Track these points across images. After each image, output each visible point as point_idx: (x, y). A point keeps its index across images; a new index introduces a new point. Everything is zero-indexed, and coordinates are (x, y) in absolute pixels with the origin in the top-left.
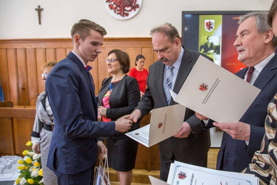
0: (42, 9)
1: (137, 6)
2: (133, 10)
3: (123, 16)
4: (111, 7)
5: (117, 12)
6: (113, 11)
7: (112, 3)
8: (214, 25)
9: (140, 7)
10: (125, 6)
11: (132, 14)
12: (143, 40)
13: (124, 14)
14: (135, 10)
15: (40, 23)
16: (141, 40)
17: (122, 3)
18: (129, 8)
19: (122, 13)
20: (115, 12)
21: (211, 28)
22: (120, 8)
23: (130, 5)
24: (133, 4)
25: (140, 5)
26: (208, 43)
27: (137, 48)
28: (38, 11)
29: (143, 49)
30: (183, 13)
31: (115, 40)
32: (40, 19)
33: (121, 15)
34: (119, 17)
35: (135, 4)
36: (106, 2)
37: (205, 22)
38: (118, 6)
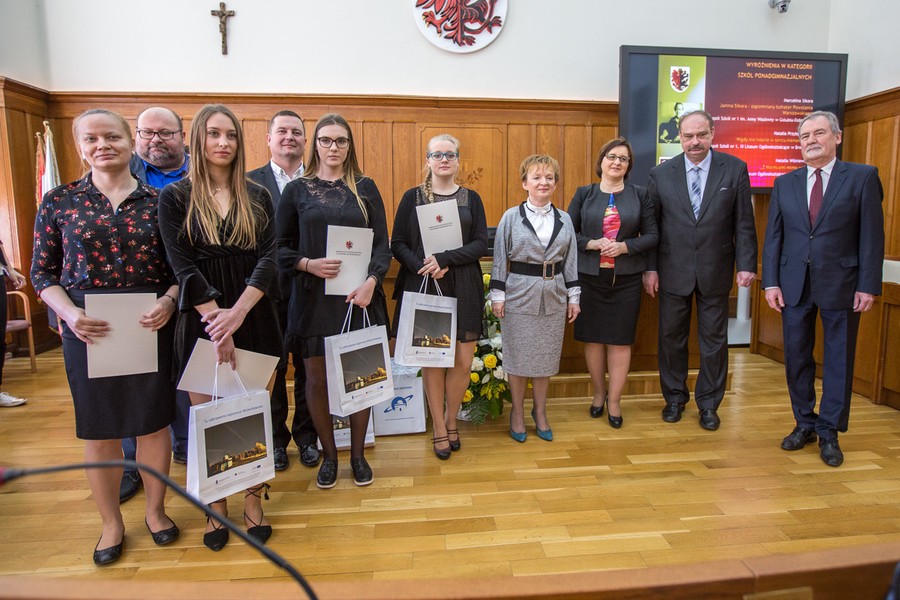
0: (232, 14)
1: (497, 22)
2: (486, 31)
3: (461, 44)
4: (429, 19)
5: (445, 33)
6: (433, 29)
7: (432, 9)
8: (689, 78)
9: (502, 24)
10: (466, 20)
11: (483, 39)
12: (513, 106)
13: (463, 38)
14: (490, 31)
15: (225, 52)
16: (507, 106)
17: (459, 11)
18: (476, 26)
20: (439, 32)
21: (683, 84)
22: (452, 23)
23: (480, 19)
25: (503, 19)
26: (676, 117)
27: (495, 126)
28: (221, 17)
29: (512, 127)
30: (624, 49)
31: (443, 104)
32: (224, 42)
33: (456, 41)
34: (450, 45)
35: (490, 16)
36: (417, 6)
37: (672, 71)
38: (448, 19)
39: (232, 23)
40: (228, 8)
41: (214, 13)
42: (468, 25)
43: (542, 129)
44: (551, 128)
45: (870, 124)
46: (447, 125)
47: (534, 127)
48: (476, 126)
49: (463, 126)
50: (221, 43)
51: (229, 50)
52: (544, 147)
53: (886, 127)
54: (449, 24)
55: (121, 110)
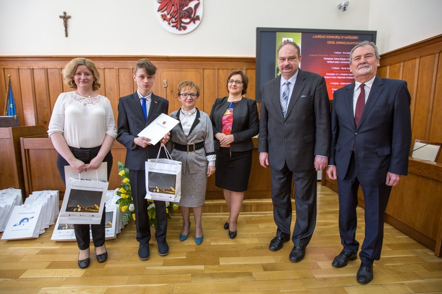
0: (69, 17)
1: (198, 18)
2: (192, 23)
3: (180, 30)
4: (164, 18)
5: (172, 24)
6: (166, 22)
7: (166, 13)
9: (201, 19)
10: (182, 17)
11: (191, 27)
12: (206, 60)
13: (181, 27)
14: (194, 23)
15: (67, 36)
16: (203, 60)
17: (179, 13)
18: (187, 20)
19: (179, 26)
20: (169, 24)
22: (175, 19)
23: (189, 17)
24: (192, 16)
25: (201, 17)
27: (197, 70)
28: (64, 19)
29: (205, 71)
30: (258, 29)
31: (172, 60)
32: (66, 31)
33: (177, 28)
34: (175, 30)
35: (194, 15)
36: (158, 11)
37: (283, 41)
38: (173, 17)
39: (70, 21)
40: (68, 14)
41: (61, 17)
42: (184, 20)
43: (221, 71)
44: (225, 71)
45: (388, 67)
46: (173, 70)
47: (217, 70)
48: (188, 70)
49: (181, 70)
50: (65, 32)
51: (69, 35)
52: (222, 81)
53: (396, 68)
54: (174, 20)
55: (18, 64)
